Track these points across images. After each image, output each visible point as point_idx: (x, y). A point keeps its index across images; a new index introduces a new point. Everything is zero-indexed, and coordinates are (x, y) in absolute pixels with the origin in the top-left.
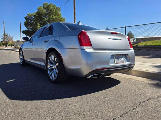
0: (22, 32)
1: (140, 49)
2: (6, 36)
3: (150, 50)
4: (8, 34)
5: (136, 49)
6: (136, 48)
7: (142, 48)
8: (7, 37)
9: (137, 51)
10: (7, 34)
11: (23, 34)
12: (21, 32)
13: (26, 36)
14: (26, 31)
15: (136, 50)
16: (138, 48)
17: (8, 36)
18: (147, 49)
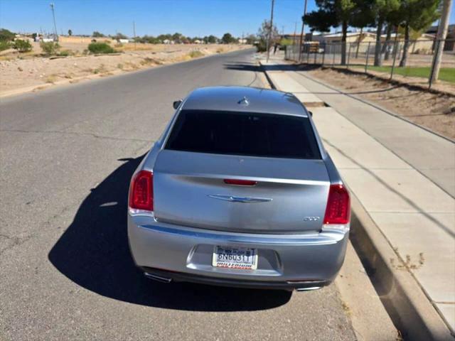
4: (274, 23)
14: (314, 13)
17: (273, 28)
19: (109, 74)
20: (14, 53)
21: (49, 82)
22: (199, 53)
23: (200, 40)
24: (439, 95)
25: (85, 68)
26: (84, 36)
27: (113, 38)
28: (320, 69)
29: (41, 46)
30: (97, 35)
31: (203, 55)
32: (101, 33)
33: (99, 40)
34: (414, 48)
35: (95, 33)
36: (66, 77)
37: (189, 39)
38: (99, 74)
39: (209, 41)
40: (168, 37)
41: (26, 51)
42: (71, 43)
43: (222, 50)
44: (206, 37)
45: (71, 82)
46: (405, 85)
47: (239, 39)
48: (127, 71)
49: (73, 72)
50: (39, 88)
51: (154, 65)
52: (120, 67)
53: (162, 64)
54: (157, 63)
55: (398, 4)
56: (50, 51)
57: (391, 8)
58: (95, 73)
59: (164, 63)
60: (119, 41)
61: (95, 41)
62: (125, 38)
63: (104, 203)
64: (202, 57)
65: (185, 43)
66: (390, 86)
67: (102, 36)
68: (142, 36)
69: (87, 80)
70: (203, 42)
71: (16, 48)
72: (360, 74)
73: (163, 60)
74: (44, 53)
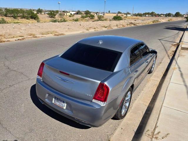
19: (111, 28)
20: (89, 19)
21: (87, 30)
22: (158, 21)
23: (163, 15)
25: (103, 26)
26: (114, 13)
27: (125, 14)
29: (98, 17)
30: (119, 13)
31: (160, 22)
32: (121, 12)
33: (119, 15)
35: (118, 12)
36: (94, 29)
37: (158, 14)
38: (107, 28)
39: (168, 16)
40: (148, 14)
41: (93, 18)
42: (108, 16)
43: (171, 20)
44: (167, 14)
45: (95, 31)
47: (184, 15)
48: (119, 27)
49: (98, 27)
50: (83, 32)
51: (133, 26)
52: (117, 26)
53: (137, 25)
54: (134, 25)
56: (100, 19)
58: (106, 28)
59: (138, 25)
60: (127, 15)
61: (117, 15)
62: (129, 14)
64: (159, 23)
65: (155, 16)
67: (120, 13)
68: (137, 13)
69: (102, 30)
70: (164, 16)
71: (89, 17)
73: (138, 24)
74: (98, 19)
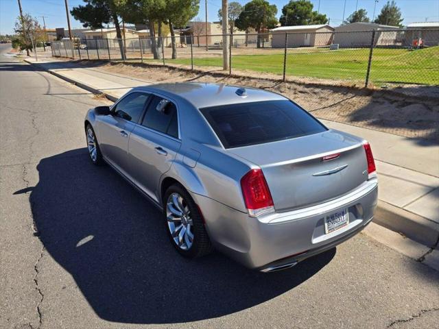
0: (71, 12)
1: (407, 100)
2: (28, 22)
3: (435, 108)
4: (33, 17)
5: (396, 101)
6: (397, 98)
7: (412, 101)
8: (31, 25)
9: (397, 107)
10: (29, 19)
11: (75, 18)
12: (70, 15)
13: (84, 26)
14: (81, 8)
15: (396, 103)
16: (401, 99)
17: (33, 23)
18: (426, 103)
24: (241, 78)
28: (109, 64)
34: (167, 43)
46: (208, 73)
55: (163, 3)
57: (160, 6)
63: (78, 242)
66: (196, 76)
72: (160, 66)
